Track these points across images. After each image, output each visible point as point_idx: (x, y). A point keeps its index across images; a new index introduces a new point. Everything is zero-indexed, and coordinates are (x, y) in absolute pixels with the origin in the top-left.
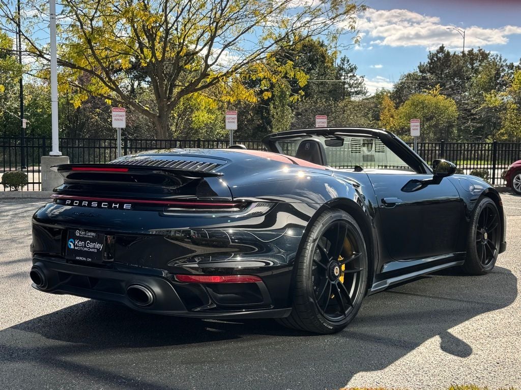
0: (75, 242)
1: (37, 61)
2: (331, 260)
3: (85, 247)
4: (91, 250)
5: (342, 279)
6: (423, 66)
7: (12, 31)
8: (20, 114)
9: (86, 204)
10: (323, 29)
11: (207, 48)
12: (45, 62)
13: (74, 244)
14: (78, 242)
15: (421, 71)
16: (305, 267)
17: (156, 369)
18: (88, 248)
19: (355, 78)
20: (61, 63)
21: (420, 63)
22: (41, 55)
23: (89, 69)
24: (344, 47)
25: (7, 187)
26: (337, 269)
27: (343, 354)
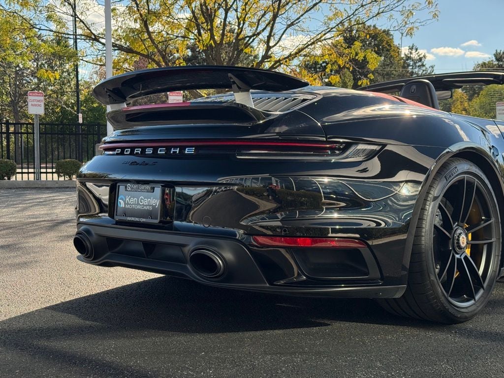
0: (126, 199)
1: (92, 46)
2: (456, 226)
3: (138, 204)
4: (145, 207)
5: (468, 252)
6: (500, 53)
7: (67, 14)
8: (76, 108)
9: (139, 152)
10: (396, 5)
11: (269, 29)
12: (100, 47)
13: (125, 202)
14: (130, 199)
15: (498, 60)
16: (423, 234)
17: (232, 360)
18: (141, 205)
19: (424, 68)
20: (116, 47)
21: (496, 51)
22: (96, 39)
23: (145, 53)
24: (420, 23)
25: (61, 176)
26: (463, 238)
27: (483, 349)
